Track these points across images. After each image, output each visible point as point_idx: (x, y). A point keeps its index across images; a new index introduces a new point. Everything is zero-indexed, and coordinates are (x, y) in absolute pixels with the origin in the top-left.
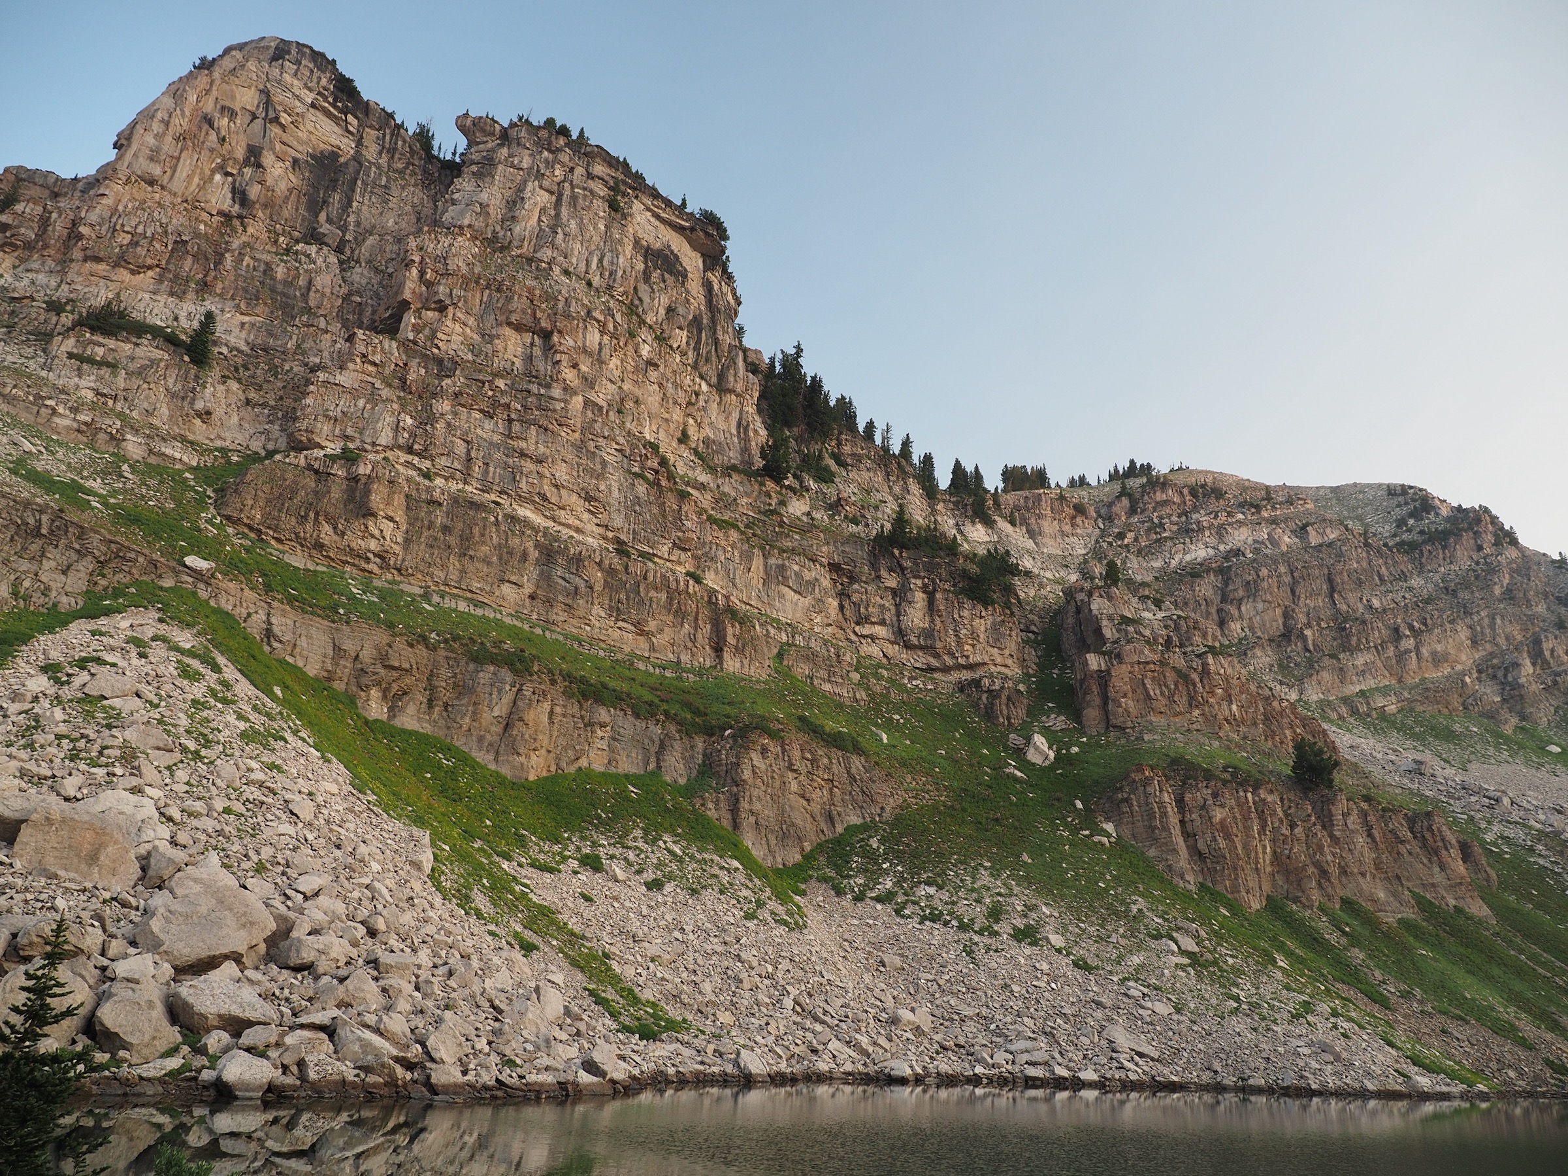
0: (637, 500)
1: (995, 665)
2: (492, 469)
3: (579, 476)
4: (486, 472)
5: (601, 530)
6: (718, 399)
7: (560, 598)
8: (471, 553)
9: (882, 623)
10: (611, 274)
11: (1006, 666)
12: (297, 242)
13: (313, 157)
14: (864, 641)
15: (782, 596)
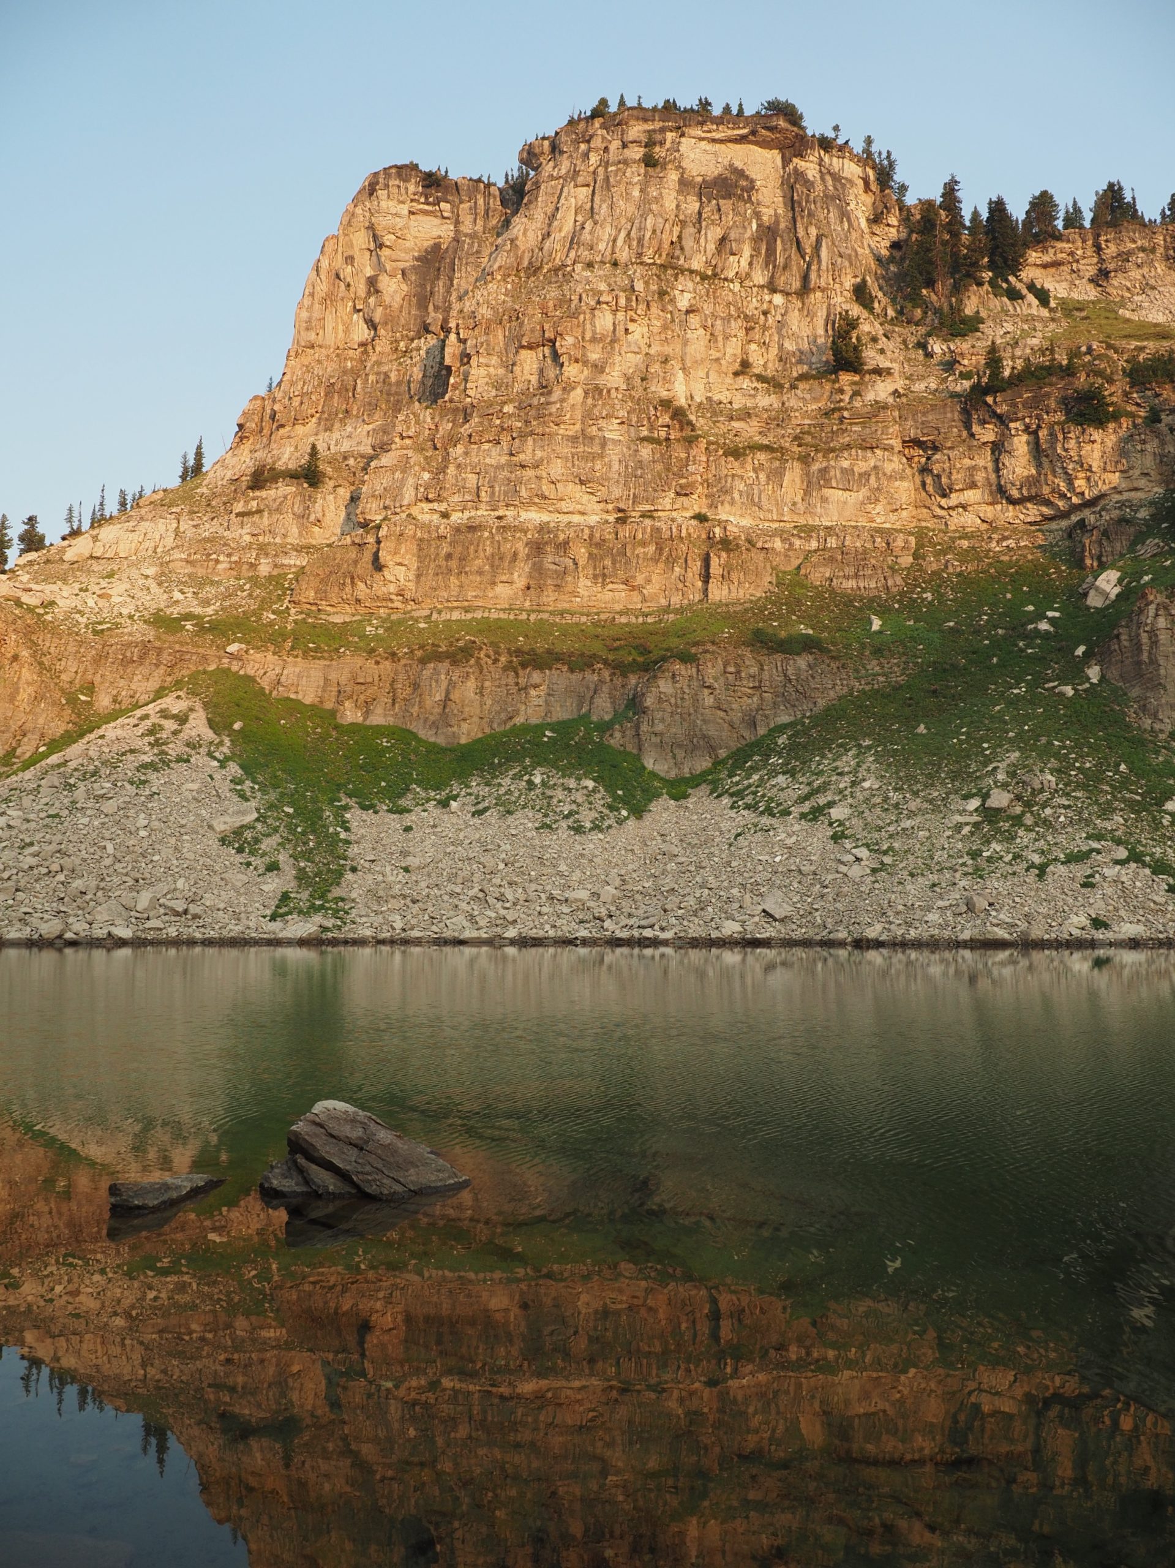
0: (640, 464)
1: (1120, 492)
2: (497, 489)
3: (573, 466)
4: (493, 493)
5: (602, 505)
6: (800, 305)
7: (549, 582)
8: (467, 569)
9: (973, 485)
10: (639, 242)
11: (1136, 489)
12: (412, 340)
13: (417, 259)
14: (952, 513)
15: (825, 500)
